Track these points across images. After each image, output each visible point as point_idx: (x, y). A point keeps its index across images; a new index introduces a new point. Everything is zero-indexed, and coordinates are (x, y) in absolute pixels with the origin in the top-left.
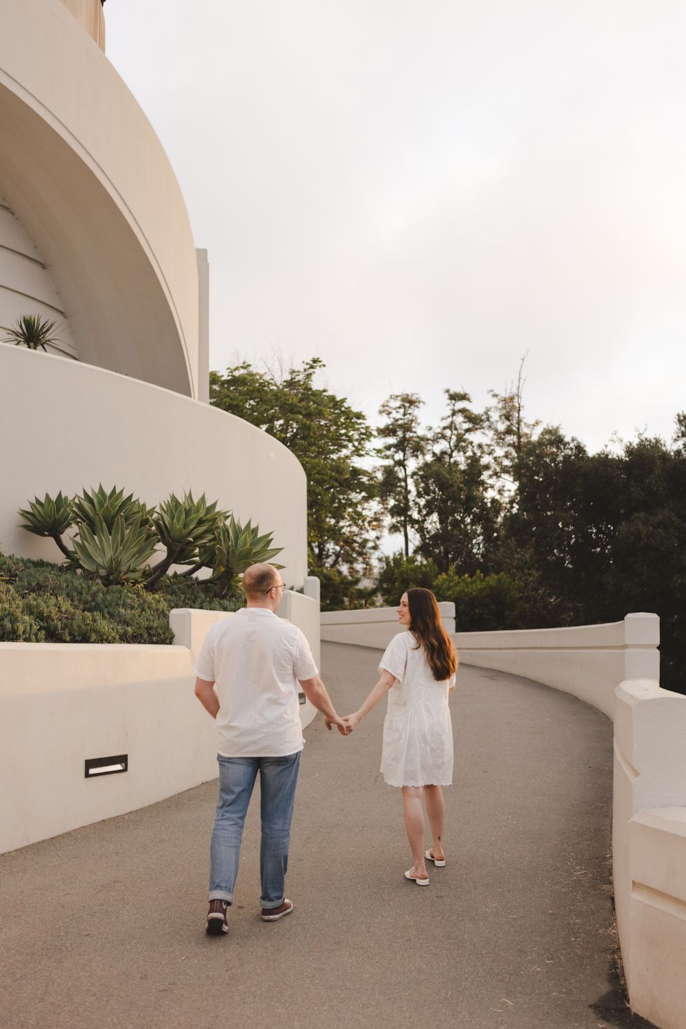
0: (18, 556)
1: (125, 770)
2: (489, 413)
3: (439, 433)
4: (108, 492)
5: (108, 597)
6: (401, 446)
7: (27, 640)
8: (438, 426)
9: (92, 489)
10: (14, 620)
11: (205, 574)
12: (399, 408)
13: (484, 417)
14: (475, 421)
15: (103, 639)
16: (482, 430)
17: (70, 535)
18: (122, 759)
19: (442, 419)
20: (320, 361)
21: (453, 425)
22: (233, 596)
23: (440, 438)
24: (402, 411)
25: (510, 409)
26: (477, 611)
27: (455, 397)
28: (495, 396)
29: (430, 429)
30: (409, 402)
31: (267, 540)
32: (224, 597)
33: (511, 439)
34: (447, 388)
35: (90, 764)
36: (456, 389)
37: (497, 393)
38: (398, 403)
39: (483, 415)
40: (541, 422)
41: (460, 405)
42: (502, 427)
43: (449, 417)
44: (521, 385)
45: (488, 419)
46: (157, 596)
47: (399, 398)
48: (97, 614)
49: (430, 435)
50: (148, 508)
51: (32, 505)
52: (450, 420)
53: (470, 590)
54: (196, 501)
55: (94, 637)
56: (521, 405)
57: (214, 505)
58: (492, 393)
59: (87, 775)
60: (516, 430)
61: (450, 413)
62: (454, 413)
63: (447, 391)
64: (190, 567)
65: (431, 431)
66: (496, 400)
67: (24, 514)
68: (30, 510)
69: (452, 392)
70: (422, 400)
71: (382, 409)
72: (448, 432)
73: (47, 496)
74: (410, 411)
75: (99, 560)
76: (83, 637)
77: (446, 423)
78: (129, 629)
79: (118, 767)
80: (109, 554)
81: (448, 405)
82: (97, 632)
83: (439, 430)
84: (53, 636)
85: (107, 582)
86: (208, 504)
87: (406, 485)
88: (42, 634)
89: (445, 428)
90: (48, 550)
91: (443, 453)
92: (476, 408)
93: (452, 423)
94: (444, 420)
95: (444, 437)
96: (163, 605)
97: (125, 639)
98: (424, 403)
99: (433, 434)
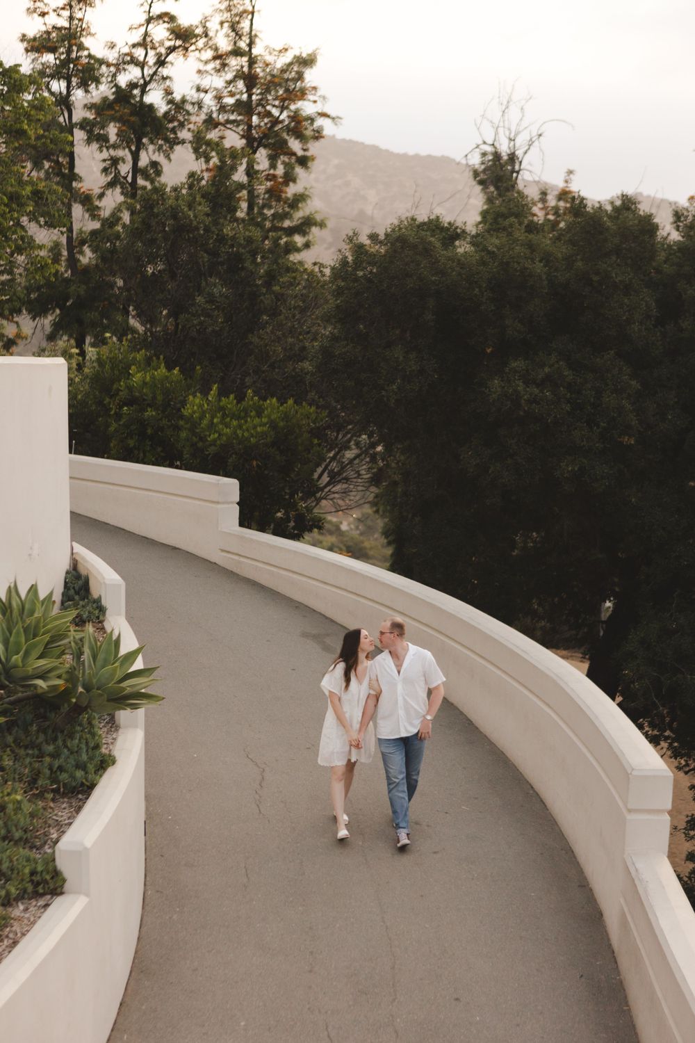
2: (208, 24)
3: (127, 54)
12: (63, 9)
13: (199, 31)
14: (184, 37)
21: (148, 39)
23: (128, 63)
24: (66, 13)
26: (255, 463)
29: (112, 46)
33: (238, 63)
39: (197, 27)
42: (224, 45)
43: (141, 25)
45: (205, 33)
49: (112, 56)
52: (143, 30)
53: (246, 434)
56: (256, 9)
60: (247, 49)
62: (150, 19)
65: (114, 50)
72: (139, 53)
74: (81, 14)
77: (137, 37)
83: (126, 50)
89: (134, 46)
91: (132, 85)
93: (146, 36)
94: (134, 31)
95: (134, 61)
99: (116, 55)
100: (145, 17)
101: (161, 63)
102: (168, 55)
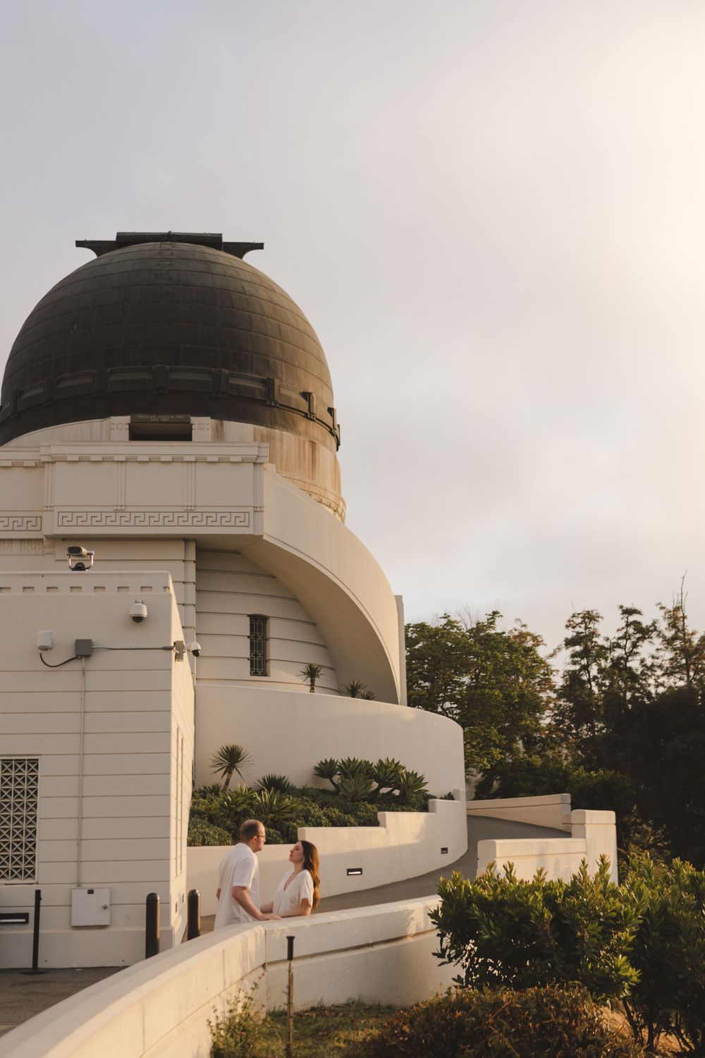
0: (314, 787)
1: (361, 874)
2: (656, 625)
3: (615, 643)
4: (352, 760)
5: (354, 807)
6: (585, 653)
7: (326, 826)
8: (614, 635)
9: (345, 758)
10: (321, 819)
11: (397, 792)
12: (581, 623)
13: (652, 628)
14: (644, 633)
15: (352, 825)
16: (650, 640)
17: (336, 778)
18: (360, 870)
19: (618, 630)
20: (498, 613)
21: (627, 635)
22: (408, 803)
23: (616, 647)
24: (583, 626)
25: (676, 617)
27: (628, 612)
28: (662, 608)
29: (607, 639)
30: (589, 617)
31: (421, 779)
32: (403, 805)
33: (678, 643)
34: (621, 604)
35: (349, 870)
36: (627, 605)
37: (663, 606)
38: (579, 620)
39: (651, 626)
40: (696, 632)
41: (632, 618)
42: (669, 634)
43: (623, 628)
44: (683, 599)
45: (655, 630)
46: (373, 806)
47: (580, 616)
48: (350, 816)
49: (607, 645)
50: (370, 763)
51: (319, 764)
52: (625, 630)
54: (390, 761)
55: (349, 824)
56: (685, 615)
57: (398, 763)
58: (659, 606)
59: (348, 875)
60: (682, 636)
61: (624, 624)
62: (628, 625)
63: (621, 607)
64: (391, 789)
65: (609, 641)
66: (663, 612)
67: (316, 768)
68: (318, 766)
69: (624, 608)
70: (600, 615)
71: (568, 624)
72: (622, 642)
73: (326, 760)
74: (591, 626)
75: (350, 791)
76: (344, 824)
77: (621, 634)
78: (362, 821)
79: (359, 873)
80: (354, 788)
81: (622, 618)
82: (350, 822)
83: (614, 640)
84: (334, 825)
85: (353, 801)
86: (396, 762)
87: (591, 687)
88: (330, 824)
89: (619, 638)
90: (327, 784)
91: (620, 659)
92: (646, 621)
93: (626, 633)
94: (620, 632)
95: (619, 646)
96: (376, 810)
97: (361, 825)
98: (602, 618)
99: (610, 644)
100: (625, 624)
101: (635, 645)
102: (638, 642)
